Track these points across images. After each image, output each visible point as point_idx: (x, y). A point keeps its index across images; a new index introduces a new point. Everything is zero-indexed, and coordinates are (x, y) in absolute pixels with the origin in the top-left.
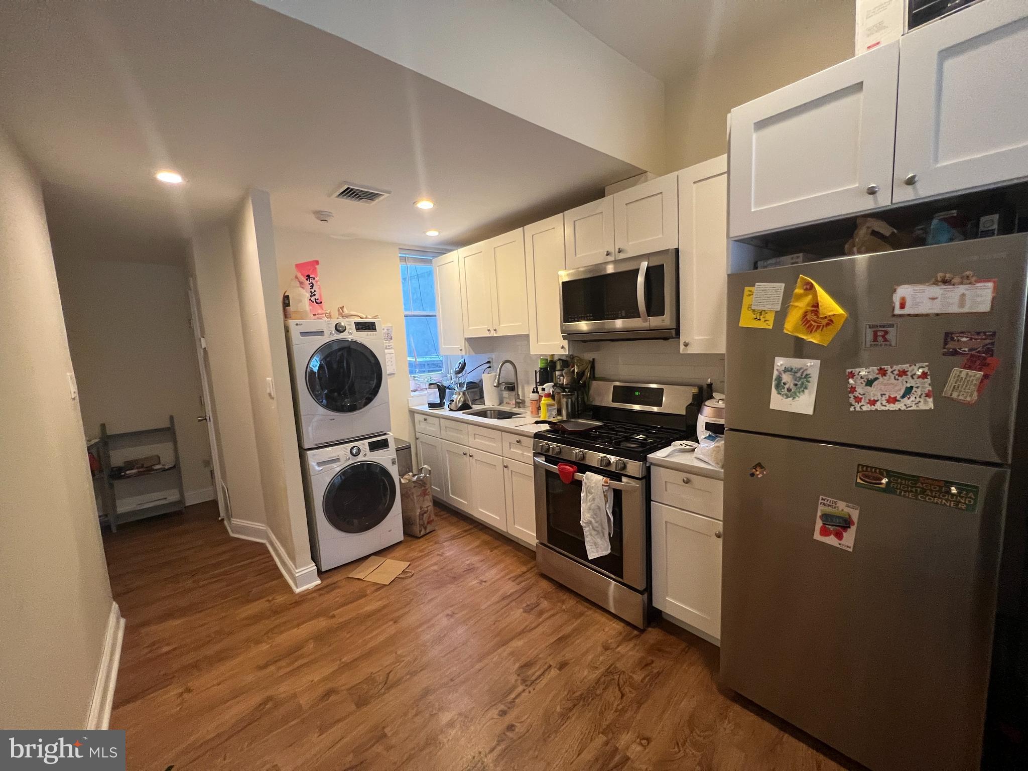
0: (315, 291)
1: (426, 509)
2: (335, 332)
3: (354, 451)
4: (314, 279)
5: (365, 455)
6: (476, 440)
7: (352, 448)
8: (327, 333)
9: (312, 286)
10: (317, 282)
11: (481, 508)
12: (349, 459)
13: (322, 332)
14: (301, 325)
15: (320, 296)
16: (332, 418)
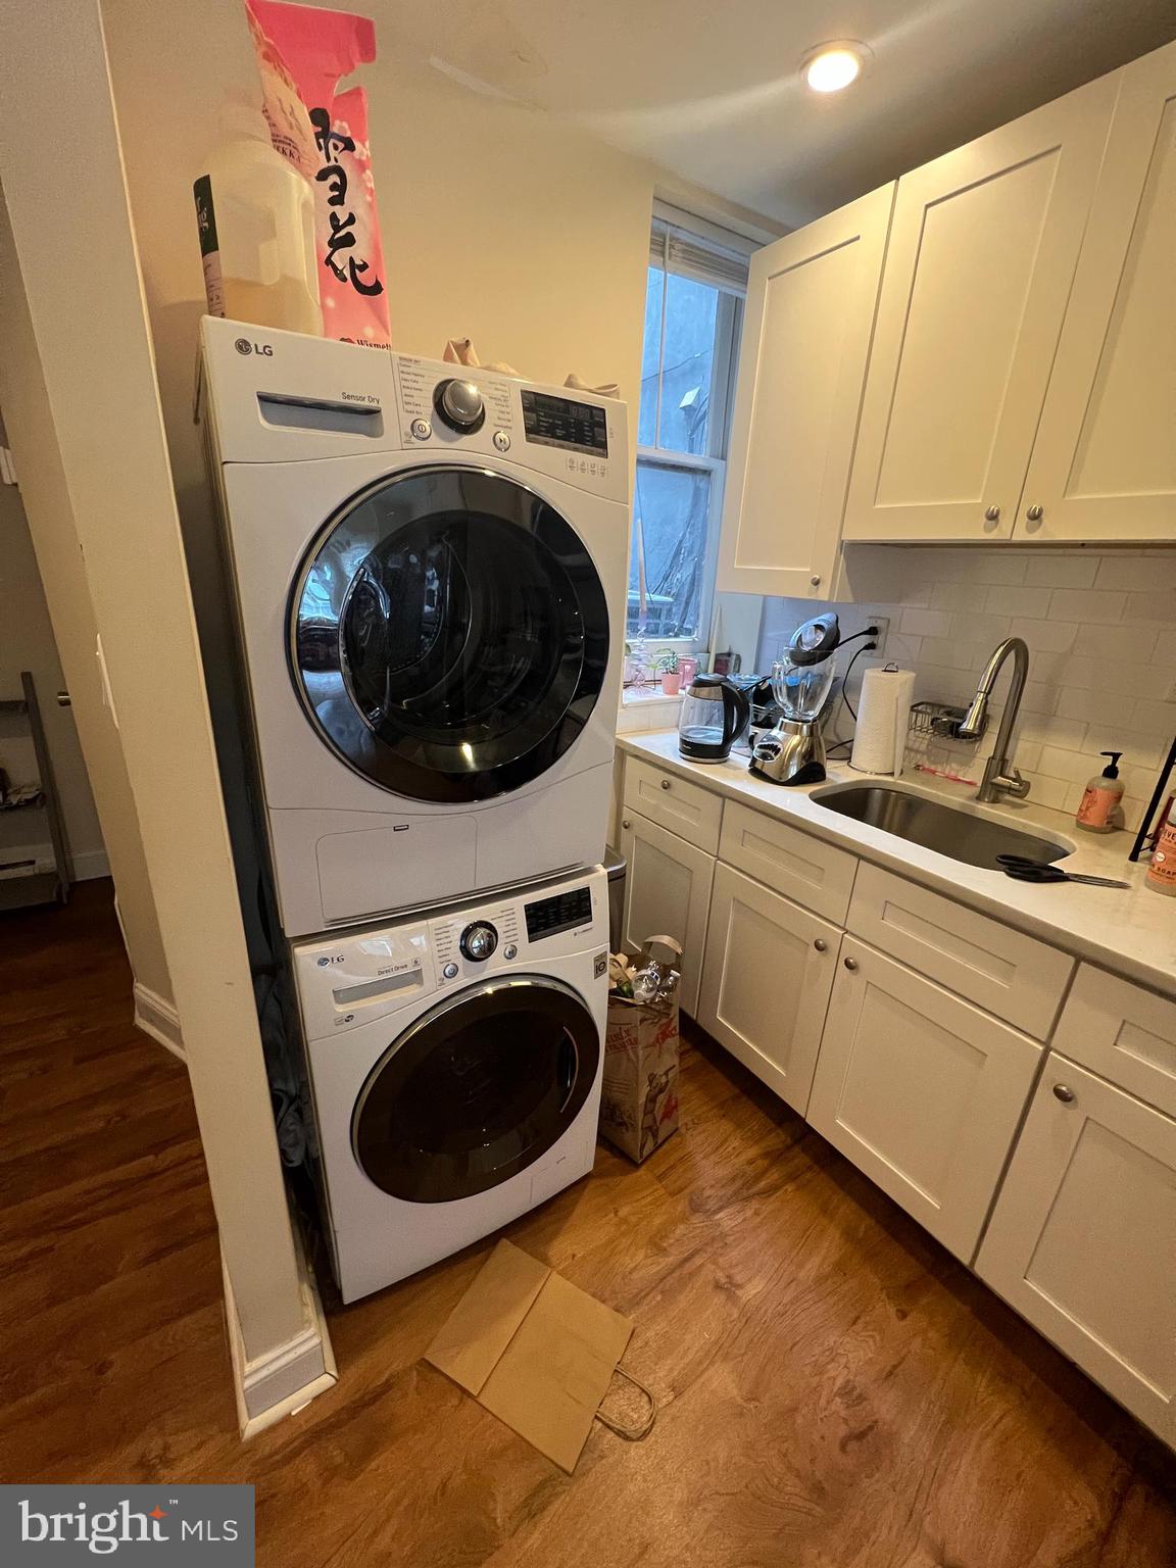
0: (351, 220)
1: (664, 1080)
2: (433, 425)
3: (476, 944)
4: (349, 146)
5: (512, 954)
6: (888, 923)
7: (467, 933)
8: (393, 420)
9: (341, 188)
10: (362, 166)
11: (845, 1119)
12: (454, 973)
13: (372, 413)
14: (268, 351)
15: (376, 250)
16: (400, 821)
